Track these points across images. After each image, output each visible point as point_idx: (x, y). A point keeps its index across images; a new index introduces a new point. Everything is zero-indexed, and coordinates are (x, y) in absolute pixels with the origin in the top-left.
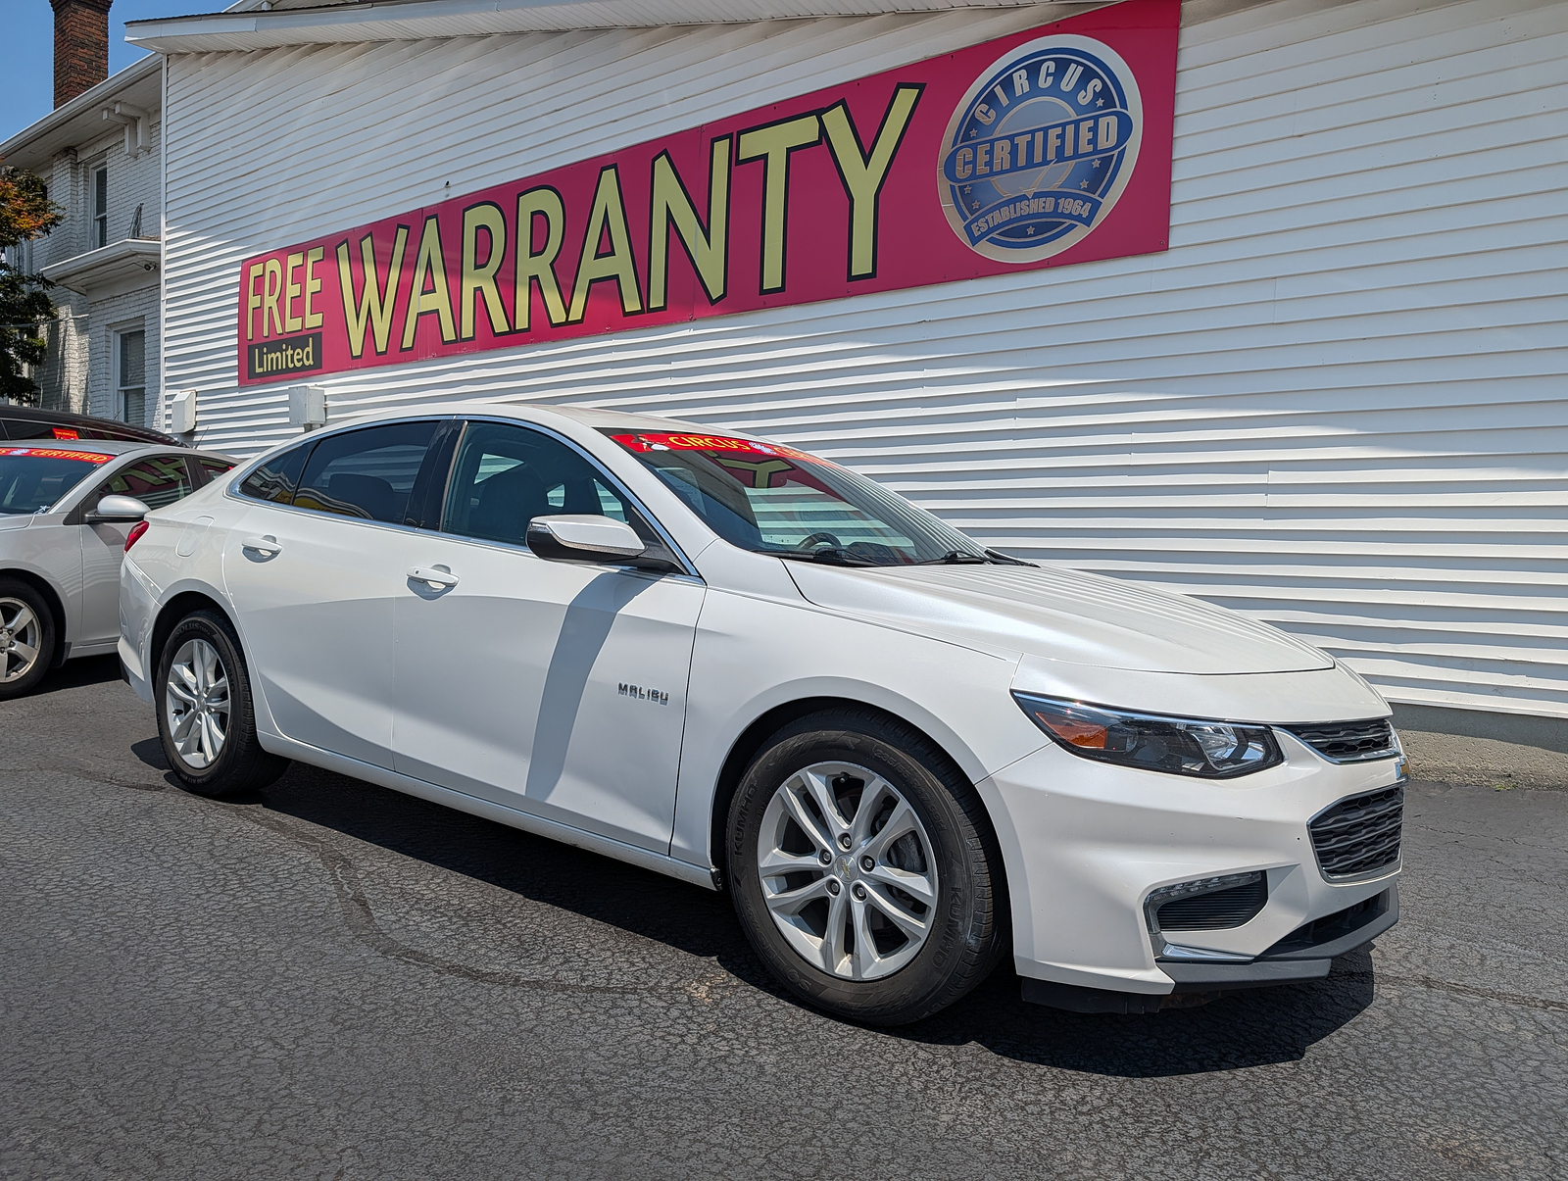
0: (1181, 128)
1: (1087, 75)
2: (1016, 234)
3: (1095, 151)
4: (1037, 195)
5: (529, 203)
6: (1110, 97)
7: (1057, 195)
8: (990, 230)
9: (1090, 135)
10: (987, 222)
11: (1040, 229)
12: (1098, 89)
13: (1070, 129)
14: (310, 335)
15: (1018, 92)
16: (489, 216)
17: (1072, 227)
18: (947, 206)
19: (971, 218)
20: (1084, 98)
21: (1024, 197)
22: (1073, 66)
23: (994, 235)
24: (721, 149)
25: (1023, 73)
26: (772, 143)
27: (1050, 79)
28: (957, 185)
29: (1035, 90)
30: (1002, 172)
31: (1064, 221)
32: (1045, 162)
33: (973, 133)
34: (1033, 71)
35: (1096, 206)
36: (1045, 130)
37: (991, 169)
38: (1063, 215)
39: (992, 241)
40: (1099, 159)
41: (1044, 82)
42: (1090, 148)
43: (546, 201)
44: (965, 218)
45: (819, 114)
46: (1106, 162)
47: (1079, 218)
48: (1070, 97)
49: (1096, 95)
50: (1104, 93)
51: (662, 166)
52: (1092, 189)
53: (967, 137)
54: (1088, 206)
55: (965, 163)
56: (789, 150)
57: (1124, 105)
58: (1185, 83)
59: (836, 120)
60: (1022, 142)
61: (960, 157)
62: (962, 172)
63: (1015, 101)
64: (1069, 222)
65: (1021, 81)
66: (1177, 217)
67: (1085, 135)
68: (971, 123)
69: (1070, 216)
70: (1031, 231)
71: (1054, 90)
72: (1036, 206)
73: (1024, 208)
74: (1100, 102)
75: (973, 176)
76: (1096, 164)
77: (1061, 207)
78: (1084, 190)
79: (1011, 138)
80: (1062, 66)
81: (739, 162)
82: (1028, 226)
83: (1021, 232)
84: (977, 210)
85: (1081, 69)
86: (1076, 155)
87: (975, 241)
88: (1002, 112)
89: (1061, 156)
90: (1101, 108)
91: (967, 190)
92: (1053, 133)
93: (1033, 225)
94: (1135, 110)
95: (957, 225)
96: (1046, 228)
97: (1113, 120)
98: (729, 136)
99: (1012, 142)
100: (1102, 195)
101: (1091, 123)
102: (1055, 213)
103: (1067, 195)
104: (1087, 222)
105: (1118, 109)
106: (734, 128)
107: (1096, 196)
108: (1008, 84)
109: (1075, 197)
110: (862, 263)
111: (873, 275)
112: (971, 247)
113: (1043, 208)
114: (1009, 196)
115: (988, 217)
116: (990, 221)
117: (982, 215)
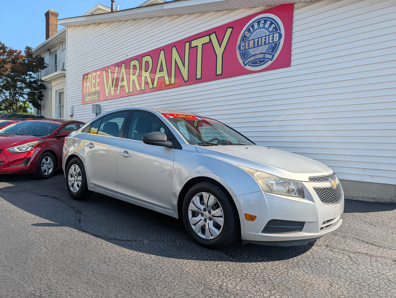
0: (294, 36)
1: (271, 23)
2: (255, 63)
3: (273, 42)
4: (260, 54)
5: (145, 59)
6: (277, 29)
7: (264, 53)
8: (249, 63)
10: (248, 60)
11: (260, 62)
12: (274, 27)
13: (267, 37)
14: (97, 92)
15: (255, 28)
16: (136, 63)
17: (268, 61)
18: (239, 57)
19: (244, 60)
20: (271, 29)
21: (257, 54)
22: (268, 21)
23: (249, 64)
24: (187, 45)
25: (256, 23)
26: (199, 43)
27: (263, 25)
28: (241, 52)
29: (259, 28)
31: (266, 60)
32: (261, 45)
33: (245, 39)
34: (259, 23)
35: (273, 56)
36: (262, 37)
37: (249, 47)
39: (249, 65)
41: (261, 25)
42: (272, 41)
43: (148, 59)
44: (243, 60)
45: (209, 35)
46: (276, 45)
47: (269, 59)
48: (267, 29)
49: (274, 28)
50: (275, 28)
51: (174, 49)
52: (272, 52)
53: (243, 40)
54: (272, 56)
55: (243, 46)
56: (203, 44)
57: (280, 30)
58: (295, 24)
59: (213, 37)
60: (256, 40)
61: (242, 45)
62: (242, 48)
63: (254, 30)
64: (267, 60)
65: (256, 26)
66: (293, 58)
67: (271, 38)
68: (244, 36)
69: (267, 58)
71: (264, 27)
72: (259, 56)
73: (257, 57)
74: (274, 30)
75: (245, 49)
76: (273, 45)
78: (271, 52)
79: (253, 40)
80: (266, 21)
81: (191, 48)
82: (257, 61)
83: (256, 63)
84: (246, 58)
85: (270, 22)
86: (269, 43)
87: (245, 65)
88: (251, 33)
89: (265, 44)
90: (275, 31)
91: (243, 53)
92: (263, 38)
93: (259, 61)
94: (283, 32)
95: (241, 61)
96: (262, 61)
97: (277, 34)
98: (189, 42)
99: (254, 40)
100: (275, 53)
101: (272, 35)
102: (264, 58)
103: (267, 53)
104: (271, 60)
105: (279, 31)
106: (190, 40)
107: (273, 53)
108: (253, 26)
109: (269, 54)
110: (219, 72)
111: (221, 74)
112: (244, 67)
113: (261, 57)
114: (253, 54)
115: (248, 59)
116: (249, 60)
117: (247, 59)
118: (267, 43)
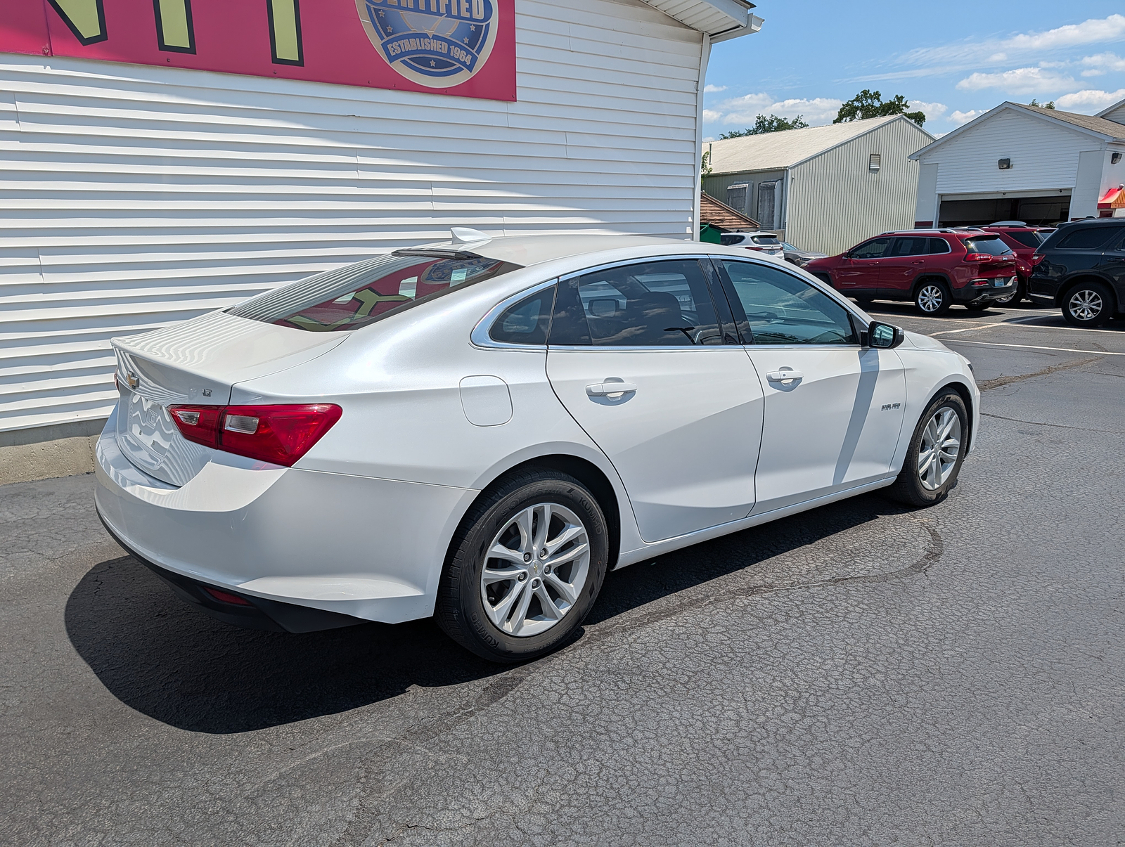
0: (520, 22)
2: (422, 62)
3: (471, 19)
4: (435, 37)
7: (450, 43)
8: (403, 54)
9: (467, 5)
10: (399, 46)
11: (440, 64)
17: (459, 70)
18: (365, 21)
19: (386, 39)
21: (425, 36)
23: (406, 58)
28: (372, 7)
30: (407, 9)
31: (455, 63)
32: (438, 13)
35: (474, 60)
37: (399, 3)
38: (453, 58)
39: (405, 63)
40: (474, 25)
42: (468, 15)
44: (382, 38)
46: (479, 28)
47: (464, 64)
52: (471, 45)
54: (469, 57)
64: (458, 65)
66: (519, 81)
69: (458, 61)
70: (433, 63)
72: (435, 45)
73: (426, 44)
75: (385, 3)
76: (473, 28)
77: (452, 51)
78: (466, 44)
82: (431, 59)
83: (425, 62)
84: (391, 34)
86: (459, 17)
87: (392, 59)
89: (449, 13)
91: (381, 14)
93: (434, 59)
95: (376, 43)
96: (443, 65)
100: (479, 51)
102: (449, 55)
103: (457, 45)
104: (470, 68)
107: (474, 52)
109: (462, 48)
111: (300, 63)
112: (388, 63)
113: (441, 49)
114: (414, 30)
115: (401, 42)
116: (402, 46)
117: (396, 39)
118: (455, 12)
